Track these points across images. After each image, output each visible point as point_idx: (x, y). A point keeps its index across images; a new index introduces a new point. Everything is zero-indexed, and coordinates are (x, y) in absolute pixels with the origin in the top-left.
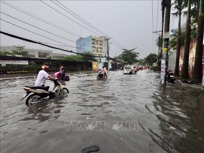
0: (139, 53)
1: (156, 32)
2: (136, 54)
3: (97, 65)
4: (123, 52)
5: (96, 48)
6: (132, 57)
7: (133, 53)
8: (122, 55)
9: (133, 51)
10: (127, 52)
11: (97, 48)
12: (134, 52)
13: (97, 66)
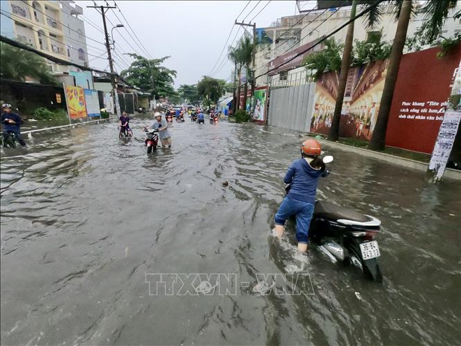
0: (176, 72)
1: (242, 24)
2: (170, 74)
3: (80, 99)
4: (133, 64)
5: (36, 34)
6: (159, 81)
7: (161, 71)
8: (130, 71)
9: (161, 65)
10: (144, 65)
11: (40, 33)
12: (163, 68)
13: (83, 102)
